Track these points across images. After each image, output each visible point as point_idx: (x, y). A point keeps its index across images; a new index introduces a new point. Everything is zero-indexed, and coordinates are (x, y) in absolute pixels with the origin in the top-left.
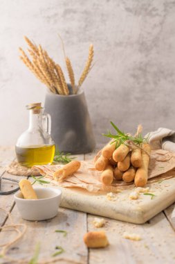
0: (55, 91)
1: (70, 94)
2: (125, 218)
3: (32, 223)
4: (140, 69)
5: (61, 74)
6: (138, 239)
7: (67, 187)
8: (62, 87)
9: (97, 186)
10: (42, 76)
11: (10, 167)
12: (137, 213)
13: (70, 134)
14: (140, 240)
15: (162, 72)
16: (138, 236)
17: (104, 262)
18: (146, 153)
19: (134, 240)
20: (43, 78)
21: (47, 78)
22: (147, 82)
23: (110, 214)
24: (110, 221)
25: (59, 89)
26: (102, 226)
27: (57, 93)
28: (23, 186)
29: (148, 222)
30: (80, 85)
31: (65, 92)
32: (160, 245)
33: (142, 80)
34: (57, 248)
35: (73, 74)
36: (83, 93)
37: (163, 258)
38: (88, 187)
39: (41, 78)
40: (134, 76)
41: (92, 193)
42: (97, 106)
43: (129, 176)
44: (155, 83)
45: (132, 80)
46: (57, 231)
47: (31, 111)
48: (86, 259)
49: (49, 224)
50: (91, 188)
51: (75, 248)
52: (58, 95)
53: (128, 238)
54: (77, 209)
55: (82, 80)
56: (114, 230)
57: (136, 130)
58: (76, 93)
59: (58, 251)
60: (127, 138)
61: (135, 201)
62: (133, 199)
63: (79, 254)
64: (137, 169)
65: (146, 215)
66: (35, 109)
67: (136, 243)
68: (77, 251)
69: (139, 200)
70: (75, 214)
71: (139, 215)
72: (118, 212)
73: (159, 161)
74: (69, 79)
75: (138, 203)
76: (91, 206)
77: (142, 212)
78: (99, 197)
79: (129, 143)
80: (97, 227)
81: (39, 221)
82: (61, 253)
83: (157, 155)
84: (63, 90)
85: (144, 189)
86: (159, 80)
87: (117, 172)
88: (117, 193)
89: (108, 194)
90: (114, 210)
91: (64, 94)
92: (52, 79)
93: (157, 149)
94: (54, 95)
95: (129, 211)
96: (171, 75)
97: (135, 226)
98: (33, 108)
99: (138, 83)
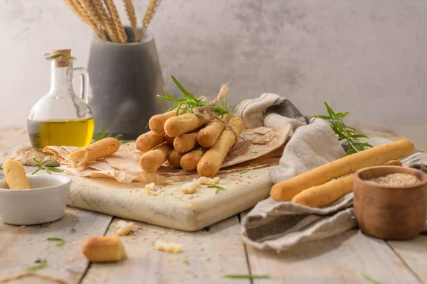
0: (104, 37)
1: (129, 41)
2: (168, 222)
3: (16, 228)
4: (251, 6)
5: (111, 7)
6: (176, 251)
7: (88, 177)
8: (114, 29)
9: (133, 174)
10: (80, 9)
11: (18, 153)
12: (185, 212)
13: (127, 106)
14: (180, 252)
15: (287, 12)
16: (178, 246)
17: (106, 281)
18: (231, 129)
19: (171, 252)
20: (83, 14)
21: (89, 13)
22: (262, 28)
23: (147, 216)
24: (145, 228)
25: (111, 33)
26: (129, 233)
27: (108, 39)
28: (9, 171)
29: (207, 229)
30: (145, 26)
31: (121, 37)
32: (209, 260)
33: (255, 25)
34: (38, 262)
35: (133, 8)
36: (153, 41)
37: (206, 276)
38: (116, 175)
39: (80, 14)
40: (241, 17)
41: (123, 184)
42: (181, 66)
43: (189, 160)
44: (276, 30)
45: (238, 23)
46: (49, 239)
47: (53, 63)
48: (79, 277)
49: (43, 229)
50: (122, 177)
51: (67, 262)
52: (109, 43)
53: (162, 250)
54: (98, 210)
55: (148, 18)
56: (146, 239)
57: (218, 92)
58: (139, 41)
59: (38, 265)
60: (198, 104)
61: (189, 195)
62: (187, 193)
63: (69, 270)
64: (205, 149)
65: (200, 217)
66: (60, 58)
67: (172, 257)
68: (70, 267)
69: (194, 195)
70: (94, 216)
71: (189, 216)
72: (158, 213)
73: (255, 144)
74: (127, 17)
75: (192, 198)
76: (118, 204)
77: (194, 211)
78: (134, 190)
79: (201, 111)
80: (121, 235)
81: (27, 226)
82: (41, 267)
83: (255, 136)
84: (117, 35)
85: (210, 180)
86: (282, 25)
87: (174, 154)
88: (165, 185)
89: (147, 186)
90: (152, 209)
91: (119, 41)
92: (97, 14)
93: (256, 126)
94: (104, 43)
95: (174, 210)
96: (302, 16)
97: (182, 234)
98: (55, 57)
99: (248, 30)
